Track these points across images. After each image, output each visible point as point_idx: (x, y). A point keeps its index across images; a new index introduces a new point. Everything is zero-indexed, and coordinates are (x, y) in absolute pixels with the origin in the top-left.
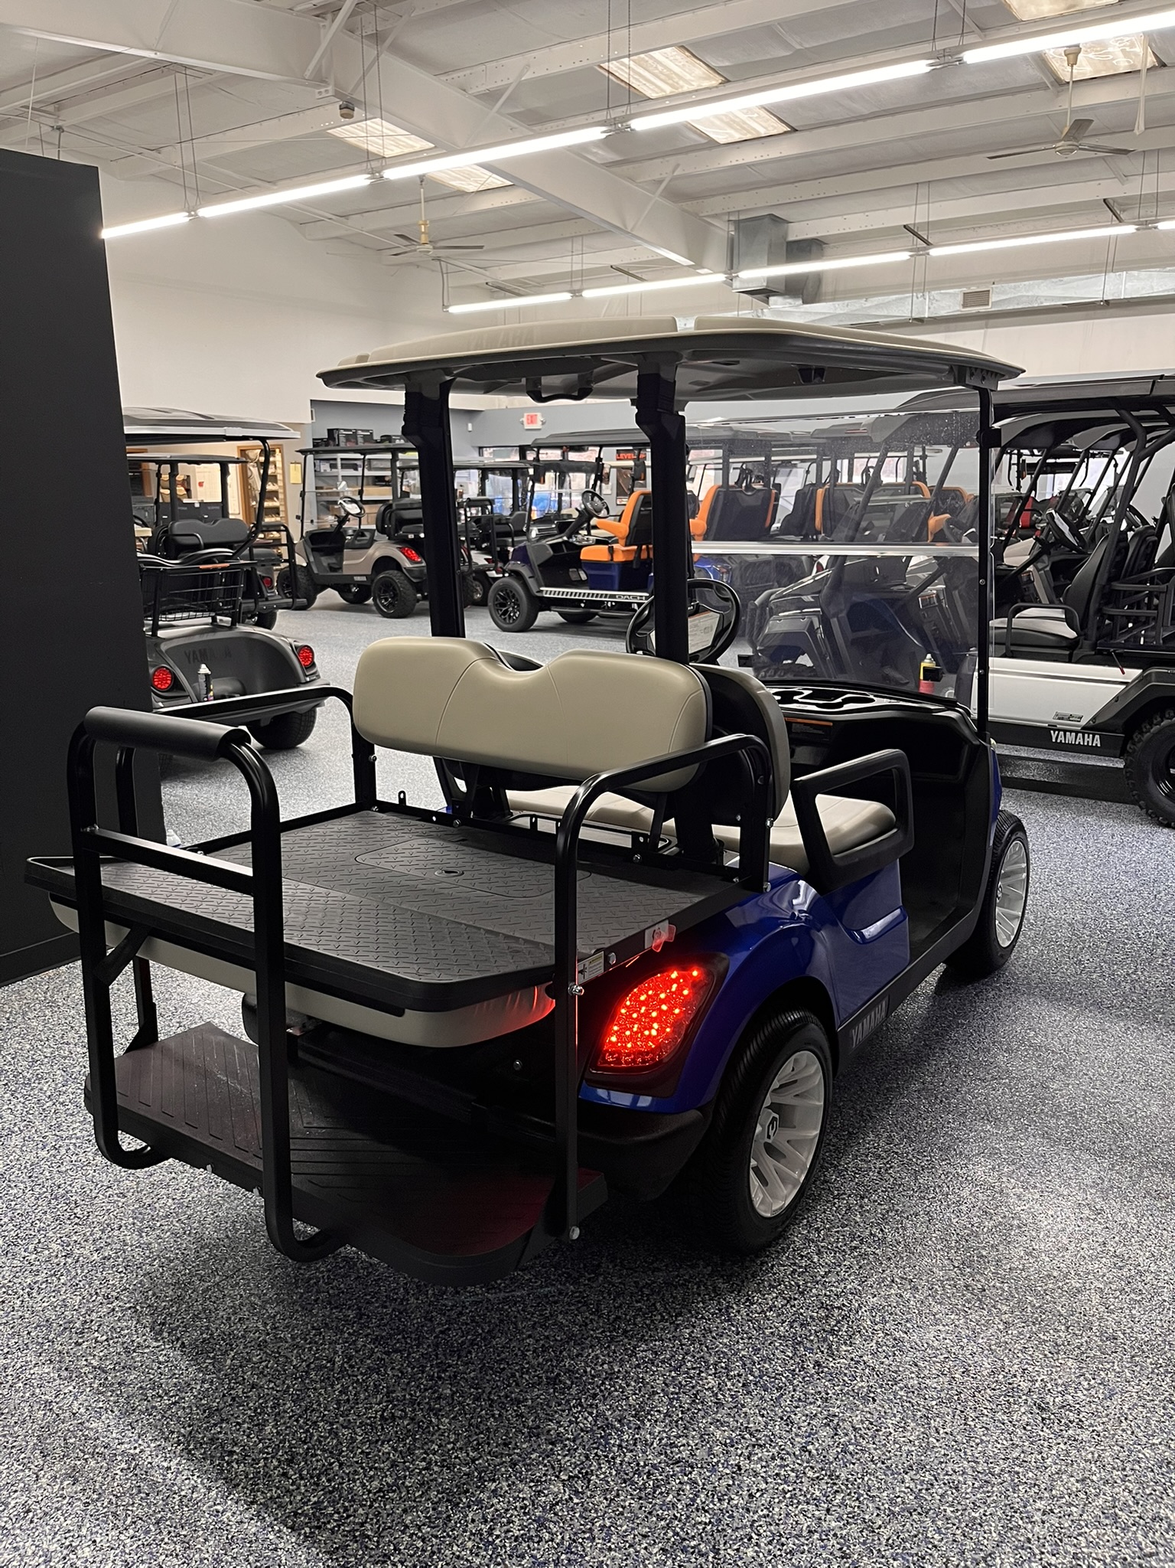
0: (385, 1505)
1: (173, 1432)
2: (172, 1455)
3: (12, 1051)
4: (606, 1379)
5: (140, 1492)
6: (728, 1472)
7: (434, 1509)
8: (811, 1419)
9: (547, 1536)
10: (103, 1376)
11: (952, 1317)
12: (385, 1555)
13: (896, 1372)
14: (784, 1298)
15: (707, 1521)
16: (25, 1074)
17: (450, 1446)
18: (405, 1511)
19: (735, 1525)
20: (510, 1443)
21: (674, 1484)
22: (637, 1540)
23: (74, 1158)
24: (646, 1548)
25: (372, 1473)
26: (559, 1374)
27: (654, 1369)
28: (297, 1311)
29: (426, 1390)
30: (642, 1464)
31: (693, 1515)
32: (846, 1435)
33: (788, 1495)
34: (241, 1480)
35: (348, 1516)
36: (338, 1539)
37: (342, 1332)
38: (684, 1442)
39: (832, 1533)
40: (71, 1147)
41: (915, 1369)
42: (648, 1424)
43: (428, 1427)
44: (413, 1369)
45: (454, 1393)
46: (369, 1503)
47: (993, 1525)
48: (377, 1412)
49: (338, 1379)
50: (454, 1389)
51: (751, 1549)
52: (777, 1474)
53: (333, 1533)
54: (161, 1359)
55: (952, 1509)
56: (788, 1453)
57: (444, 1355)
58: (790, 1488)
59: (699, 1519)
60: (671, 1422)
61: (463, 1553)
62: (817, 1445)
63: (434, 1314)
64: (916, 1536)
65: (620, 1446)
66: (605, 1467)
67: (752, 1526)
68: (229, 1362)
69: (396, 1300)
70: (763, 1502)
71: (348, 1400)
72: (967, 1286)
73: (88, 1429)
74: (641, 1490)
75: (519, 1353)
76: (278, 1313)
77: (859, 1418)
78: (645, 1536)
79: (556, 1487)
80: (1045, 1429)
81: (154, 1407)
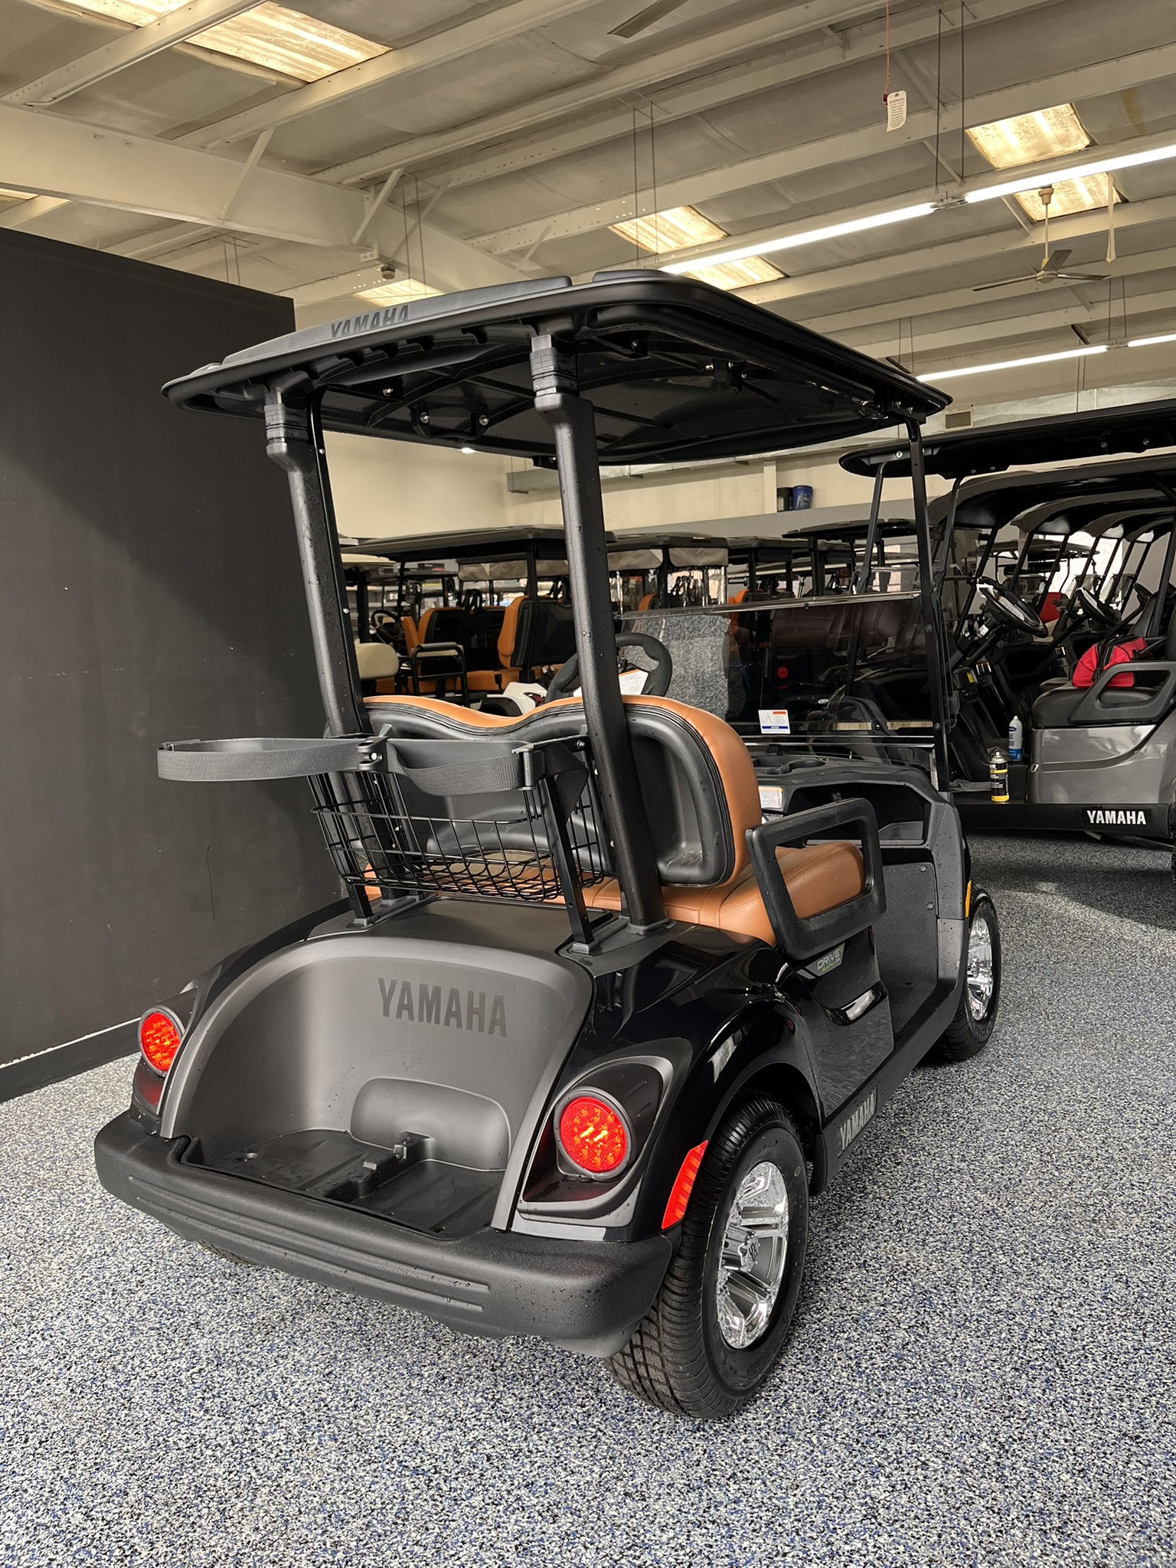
6: (1046, 1316)
19: (1069, 1350)
21: (1003, 1326)
24: (999, 1368)
26: (865, 1261)
30: (968, 1314)
31: (1030, 1345)
42: (961, 1289)
51: (1089, 1364)
52: (1091, 1315)
59: (1036, 1348)
60: (980, 1286)
62: (1115, 1294)
65: (943, 1304)
67: (1083, 1349)
74: (975, 1331)
77: (1143, 1275)
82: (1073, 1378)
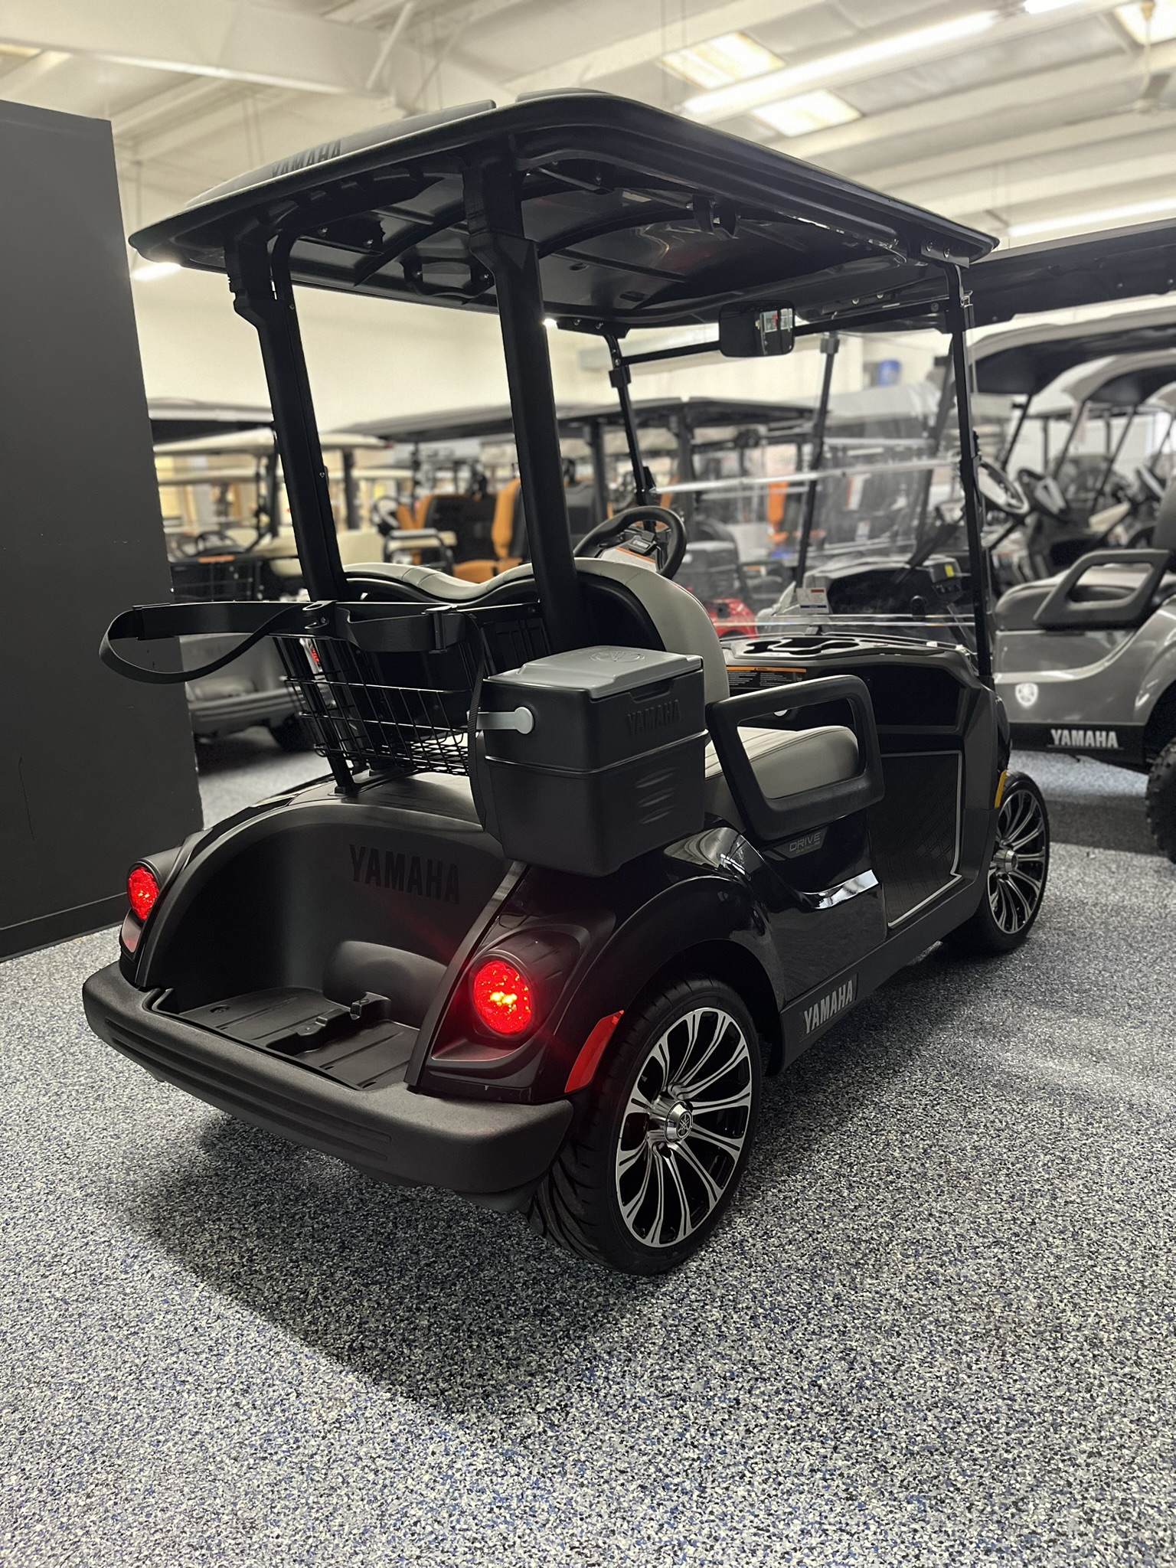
0: (340, 1436)
1: (125, 1362)
2: (121, 1385)
3: (32, 1008)
4: (598, 1311)
5: (80, 1421)
6: (724, 1405)
7: (392, 1441)
8: (825, 1352)
9: (514, 1471)
10: (65, 1307)
11: (996, 1250)
12: (332, 1488)
13: (925, 1305)
14: (806, 1232)
15: (696, 1457)
16: (41, 1028)
17: (419, 1377)
18: (361, 1443)
19: (727, 1462)
20: (486, 1374)
21: (663, 1418)
22: (613, 1476)
23: (75, 1103)
24: (623, 1485)
25: (330, 1404)
27: (654, 1301)
28: (277, 1245)
29: (402, 1321)
30: (628, 1396)
31: (681, 1451)
32: (864, 1369)
33: (791, 1431)
34: (189, 1410)
35: (298, 1447)
36: (284, 1470)
37: (322, 1264)
38: (679, 1375)
39: (838, 1472)
40: (73, 1093)
41: (949, 1303)
42: (640, 1356)
43: (398, 1358)
44: (390, 1300)
45: (432, 1324)
46: (322, 1434)
47: (1028, 1467)
48: (345, 1342)
49: (309, 1310)
50: (432, 1320)
51: (742, 1488)
52: (781, 1410)
53: (279, 1464)
54: (128, 1291)
55: (981, 1450)
56: (795, 1388)
57: (427, 1287)
58: (794, 1424)
59: (686, 1455)
60: (666, 1354)
61: (418, 1487)
62: (829, 1379)
63: (422, 1247)
64: (936, 1478)
65: (606, 1378)
66: (587, 1399)
67: (746, 1463)
68: (197, 1294)
69: (383, 1234)
70: (761, 1438)
71: (317, 1331)
72: (1014, 1219)
73: (38, 1358)
74: (624, 1423)
75: (508, 1285)
76: (256, 1246)
77: (879, 1352)
78: (622, 1472)
79: (531, 1420)
80: (1096, 1366)
81: (111, 1337)
82: (709, 1509)
